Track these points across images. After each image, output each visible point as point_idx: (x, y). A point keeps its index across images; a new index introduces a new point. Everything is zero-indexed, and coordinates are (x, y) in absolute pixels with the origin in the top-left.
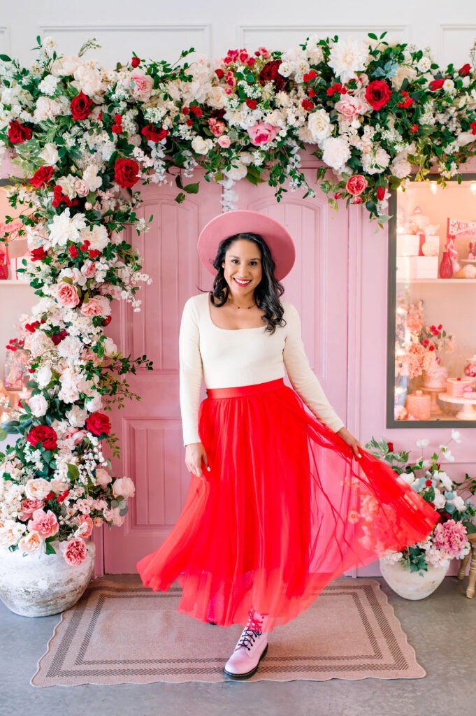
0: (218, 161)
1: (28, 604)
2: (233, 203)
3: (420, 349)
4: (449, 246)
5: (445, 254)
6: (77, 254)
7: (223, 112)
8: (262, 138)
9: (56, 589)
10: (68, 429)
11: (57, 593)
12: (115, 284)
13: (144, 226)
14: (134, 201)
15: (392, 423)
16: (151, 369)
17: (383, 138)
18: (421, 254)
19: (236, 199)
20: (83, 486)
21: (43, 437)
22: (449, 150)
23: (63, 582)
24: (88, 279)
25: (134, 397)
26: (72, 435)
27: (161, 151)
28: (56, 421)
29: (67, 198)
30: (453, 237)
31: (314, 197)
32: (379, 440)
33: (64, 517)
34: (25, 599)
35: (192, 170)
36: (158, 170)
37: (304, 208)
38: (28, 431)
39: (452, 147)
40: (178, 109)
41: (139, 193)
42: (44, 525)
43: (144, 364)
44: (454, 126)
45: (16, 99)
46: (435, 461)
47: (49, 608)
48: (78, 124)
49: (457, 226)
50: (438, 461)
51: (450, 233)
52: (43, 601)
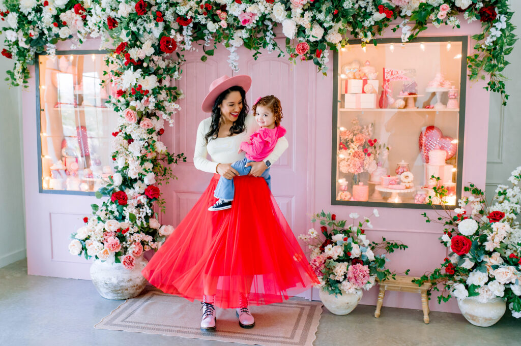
0: (222, 36)
1: (107, 291)
2: (235, 61)
3: (362, 155)
4: (385, 87)
5: (383, 92)
6: (138, 93)
7: (225, 6)
8: (245, 21)
9: (122, 284)
10: (135, 194)
11: (122, 286)
12: (161, 110)
13: (178, 76)
14: (180, 61)
15: (334, 202)
16: (186, 161)
17: (317, 18)
18: (364, 92)
19: (237, 58)
20: (138, 226)
21: (120, 198)
22: (367, 24)
23: (126, 280)
24: (145, 107)
25: (175, 178)
26: (137, 197)
27: (189, 31)
28: (127, 189)
29: (133, 60)
30: (388, 81)
31: (284, 56)
32: (327, 213)
33: (126, 242)
34: (105, 288)
35: (209, 41)
36: (187, 43)
37: (282, 63)
38: (111, 194)
39: (368, 22)
40: (197, 6)
41: (183, 56)
42: (112, 245)
43: (182, 159)
44: (371, 8)
45: (109, 5)
46: (360, 228)
47: (119, 295)
48: (141, 17)
49: (390, 73)
50: (363, 228)
51: (385, 78)
52: (116, 290)
